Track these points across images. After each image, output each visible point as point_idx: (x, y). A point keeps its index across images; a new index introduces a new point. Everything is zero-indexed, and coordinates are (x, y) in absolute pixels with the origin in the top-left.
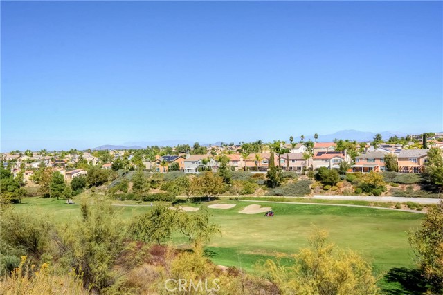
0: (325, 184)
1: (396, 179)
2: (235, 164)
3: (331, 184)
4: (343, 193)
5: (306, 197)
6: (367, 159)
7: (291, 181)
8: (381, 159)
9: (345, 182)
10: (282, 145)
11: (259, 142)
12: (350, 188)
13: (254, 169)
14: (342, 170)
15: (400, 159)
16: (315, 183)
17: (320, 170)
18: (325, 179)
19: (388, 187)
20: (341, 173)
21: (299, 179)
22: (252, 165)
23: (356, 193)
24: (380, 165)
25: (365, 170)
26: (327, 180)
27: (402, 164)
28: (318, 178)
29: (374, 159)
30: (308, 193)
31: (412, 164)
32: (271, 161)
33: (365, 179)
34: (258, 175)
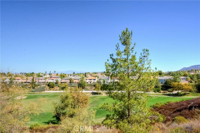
0: (50, 87)
1: (72, 85)
2: (18, 81)
3: (52, 87)
4: (56, 90)
5: (43, 92)
6: (65, 79)
7: (39, 87)
8: (69, 79)
9: (57, 86)
10: (41, 74)
11: (33, 73)
12: (58, 88)
13: (25, 83)
14: (56, 83)
15: (74, 79)
16: (47, 87)
17: (49, 83)
18: (50, 86)
19: (69, 88)
20: (56, 84)
21: (42, 86)
22: (25, 81)
23: (60, 90)
24: (69, 81)
25: (64, 83)
26: (51, 86)
27: (75, 81)
28: (48, 85)
29: (67, 79)
30: (44, 90)
31: (77, 81)
32: (33, 80)
33: (63, 85)
34: (26, 85)
